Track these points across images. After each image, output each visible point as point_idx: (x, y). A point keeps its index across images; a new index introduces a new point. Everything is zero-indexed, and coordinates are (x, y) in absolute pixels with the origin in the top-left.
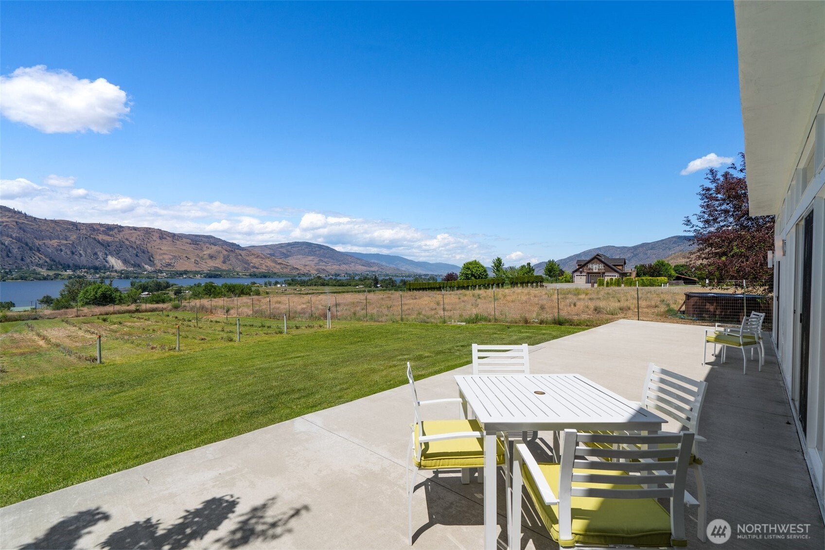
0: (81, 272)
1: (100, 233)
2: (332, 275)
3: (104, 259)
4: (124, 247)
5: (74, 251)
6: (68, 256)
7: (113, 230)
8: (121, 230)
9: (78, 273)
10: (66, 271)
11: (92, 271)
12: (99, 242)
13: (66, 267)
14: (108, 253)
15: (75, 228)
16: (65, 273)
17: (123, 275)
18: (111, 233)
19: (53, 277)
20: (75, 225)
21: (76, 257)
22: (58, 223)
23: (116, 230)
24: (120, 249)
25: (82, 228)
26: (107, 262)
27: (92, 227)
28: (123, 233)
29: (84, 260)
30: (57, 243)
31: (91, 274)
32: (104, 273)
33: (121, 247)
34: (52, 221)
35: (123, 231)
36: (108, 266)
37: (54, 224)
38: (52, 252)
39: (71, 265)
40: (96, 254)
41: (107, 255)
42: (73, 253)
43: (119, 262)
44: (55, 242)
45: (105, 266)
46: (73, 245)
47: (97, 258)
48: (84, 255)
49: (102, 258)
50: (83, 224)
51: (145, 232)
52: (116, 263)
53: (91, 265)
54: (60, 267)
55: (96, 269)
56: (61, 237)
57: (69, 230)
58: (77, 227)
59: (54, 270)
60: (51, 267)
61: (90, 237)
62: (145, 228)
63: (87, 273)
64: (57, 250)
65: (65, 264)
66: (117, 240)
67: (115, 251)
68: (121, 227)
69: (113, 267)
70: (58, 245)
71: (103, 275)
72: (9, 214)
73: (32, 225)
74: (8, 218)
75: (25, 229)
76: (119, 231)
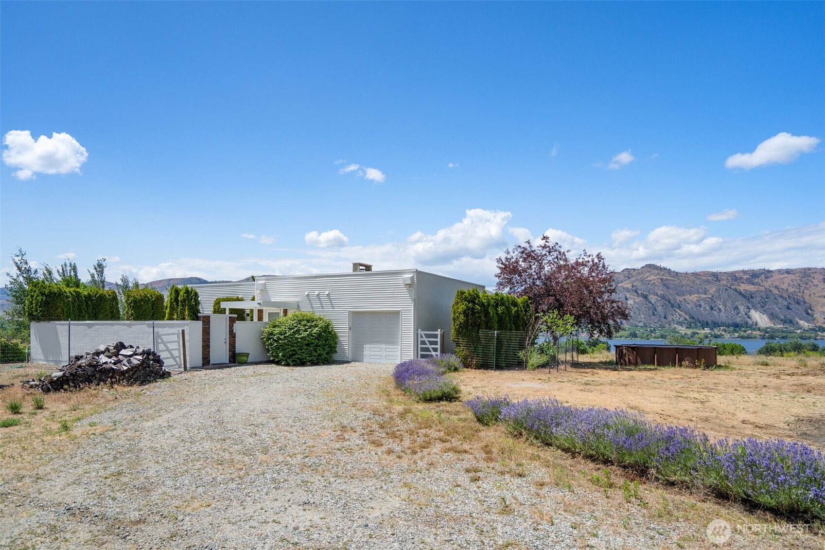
0: (719, 331)
1: (743, 283)
3: (746, 314)
4: (772, 297)
5: (713, 306)
6: (707, 312)
7: (759, 277)
8: (769, 275)
9: (716, 331)
10: (704, 329)
11: (732, 328)
12: (741, 294)
13: (705, 325)
14: (750, 306)
15: (716, 279)
16: (703, 332)
17: (767, 335)
18: (756, 281)
19: (690, 336)
20: (716, 276)
21: (715, 313)
22: (699, 275)
23: (763, 277)
24: (767, 300)
25: (723, 278)
26: (749, 318)
27: (734, 277)
28: (772, 279)
29: (723, 317)
30: (696, 298)
31: (729, 333)
32: (745, 331)
33: (767, 298)
35: (772, 276)
36: (751, 323)
37: (693, 277)
38: (692, 308)
39: (710, 322)
40: (736, 308)
41: (748, 308)
42: (712, 309)
43: (765, 317)
44: (694, 297)
45: (747, 323)
46: (712, 299)
47: (738, 313)
48: (723, 311)
49: (743, 313)
50: (725, 273)
51: (801, 275)
52: (761, 318)
53: (730, 322)
54: (699, 325)
55: (736, 326)
56: (700, 291)
57: (708, 281)
58: (717, 278)
59: (693, 328)
60: (690, 325)
61: (730, 288)
63: (726, 331)
64: (696, 306)
65: (703, 321)
66: (762, 289)
67: (759, 303)
68: (769, 271)
69: (756, 324)
70: (698, 301)
71: (742, 333)
72: (656, 272)
73: (674, 281)
74: (656, 275)
75: (668, 285)
76: (766, 278)
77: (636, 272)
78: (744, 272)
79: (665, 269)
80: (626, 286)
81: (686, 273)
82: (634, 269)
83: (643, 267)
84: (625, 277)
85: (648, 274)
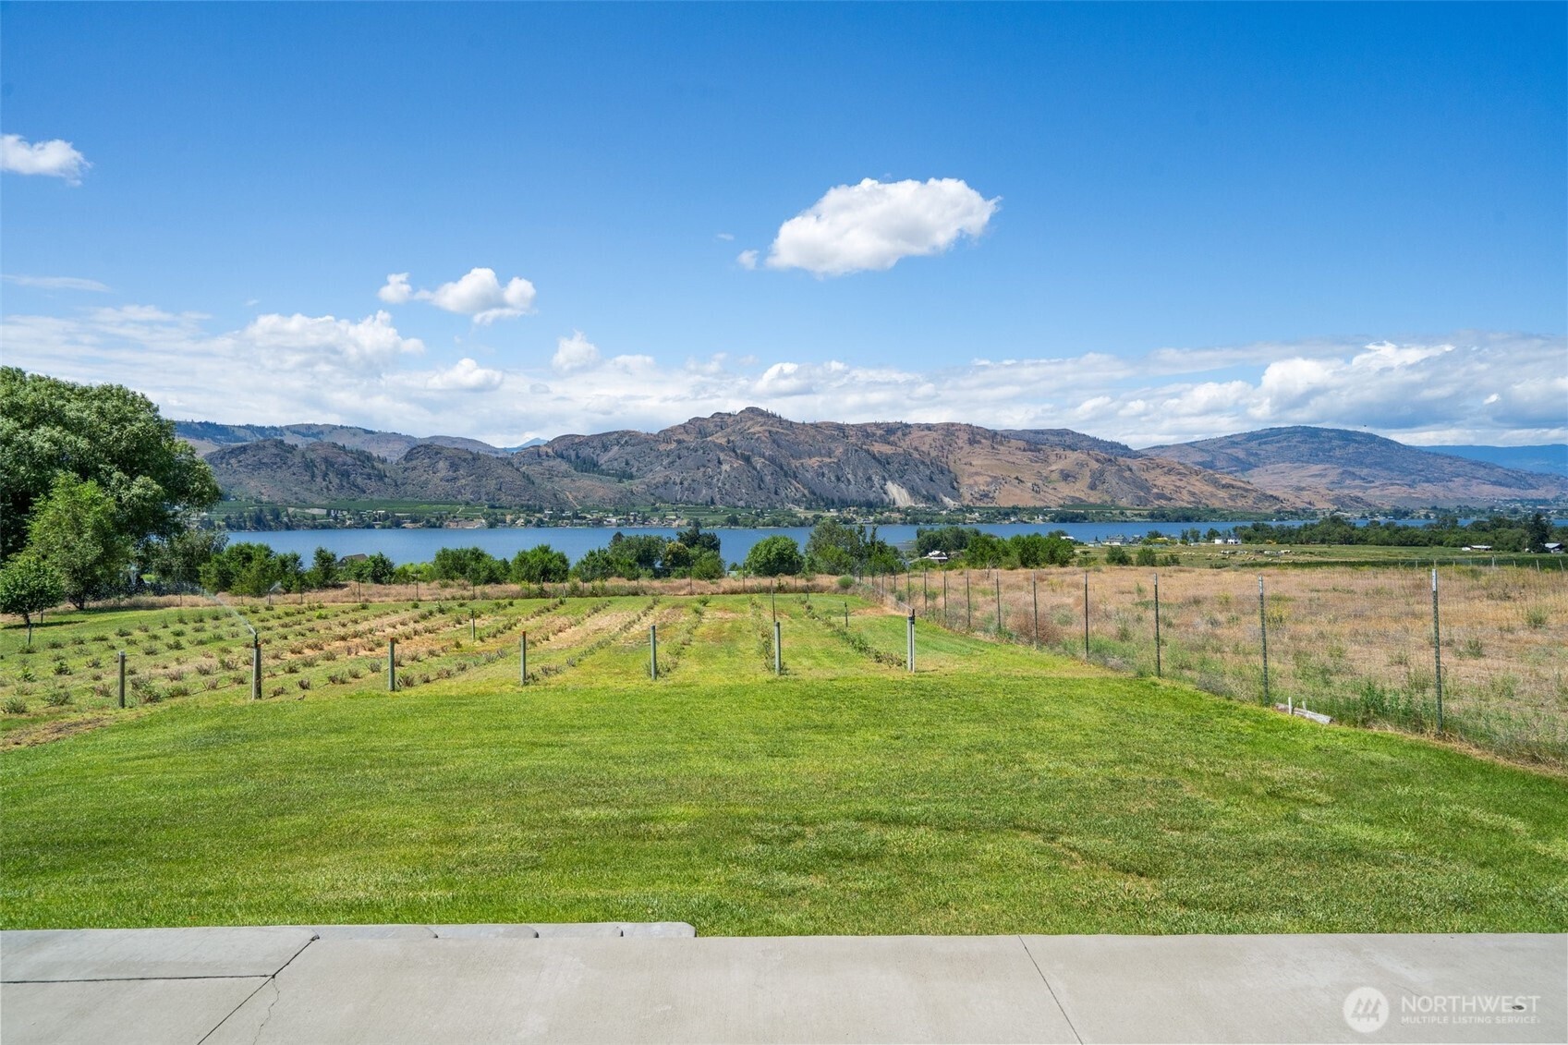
0: (849, 513)
1: (876, 441)
2: (1386, 515)
3: (882, 488)
4: (912, 463)
5: (840, 475)
6: (833, 485)
7: (895, 434)
8: (908, 431)
9: (846, 514)
10: (829, 511)
11: (864, 509)
12: (874, 457)
13: (830, 504)
14: (887, 476)
15: (842, 435)
16: (828, 514)
17: (908, 518)
18: (892, 439)
19: (812, 522)
20: (841, 429)
21: (843, 486)
22: (820, 427)
23: (900, 433)
24: (906, 468)
25: (851, 433)
26: (885, 493)
27: (865, 431)
28: (911, 437)
29: (852, 491)
30: (818, 463)
31: (862, 516)
32: (881, 513)
33: (906, 465)
34: (812, 425)
35: (910, 433)
36: (887, 500)
37: (813, 431)
38: (813, 479)
39: (836, 500)
40: (869, 479)
41: (885, 480)
42: (838, 479)
43: (904, 492)
44: (814, 462)
45: (882, 501)
46: (837, 464)
47: (872, 487)
48: (853, 482)
49: (878, 486)
50: (853, 426)
51: (944, 433)
52: (899, 493)
53: (862, 499)
54: (822, 504)
55: (870, 506)
56: (823, 452)
57: (832, 438)
58: (844, 433)
59: (814, 509)
60: (811, 505)
61: (861, 448)
62: (944, 424)
63: (857, 514)
64: (818, 475)
65: (827, 498)
66: (900, 450)
67: (897, 472)
68: (907, 426)
69: (894, 503)
70: (820, 467)
71: (879, 517)
72: (760, 419)
73: (787, 435)
74: (761, 426)
75: (780, 441)
76: (904, 435)
77: (732, 418)
78: (877, 425)
79: (774, 416)
80: (719, 441)
81: (804, 423)
82: (730, 415)
83: (742, 412)
84: (716, 426)
85: (749, 423)
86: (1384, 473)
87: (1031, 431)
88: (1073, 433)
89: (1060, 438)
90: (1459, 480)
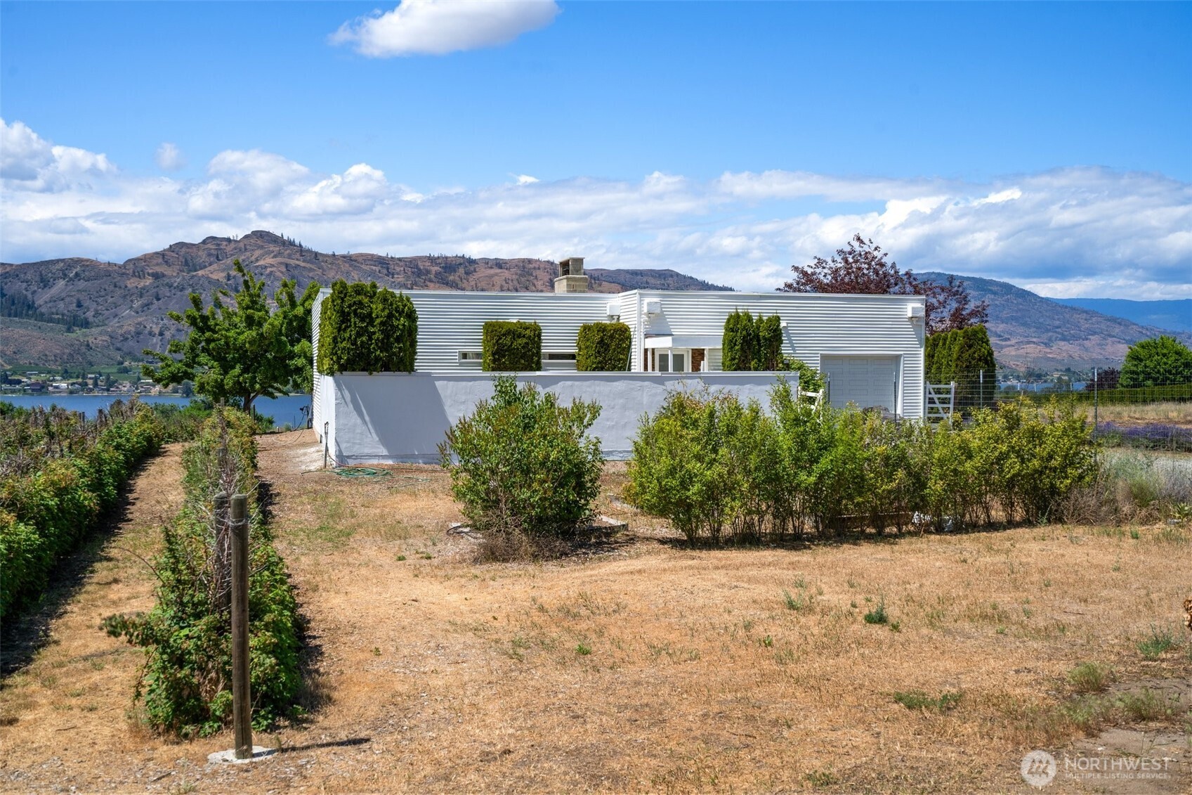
1: (431, 281)
2: (1018, 378)
7: (455, 271)
8: (472, 269)
15: (385, 271)
18: (451, 278)
22: (355, 261)
23: (461, 270)
25: (398, 269)
28: (476, 276)
34: (344, 257)
35: (475, 271)
37: (347, 265)
50: (400, 259)
51: (519, 272)
58: (388, 269)
62: (519, 260)
68: (472, 262)
72: (272, 247)
73: (311, 270)
74: (275, 257)
75: (301, 279)
76: (467, 273)
77: (233, 245)
78: (432, 259)
79: (291, 243)
80: (214, 276)
81: (334, 255)
82: (229, 240)
83: (246, 237)
84: (210, 255)
85: (258, 253)
86: (1021, 330)
87: (627, 272)
88: (678, 275)
89: (663, 282)
90: (1095, 339)
